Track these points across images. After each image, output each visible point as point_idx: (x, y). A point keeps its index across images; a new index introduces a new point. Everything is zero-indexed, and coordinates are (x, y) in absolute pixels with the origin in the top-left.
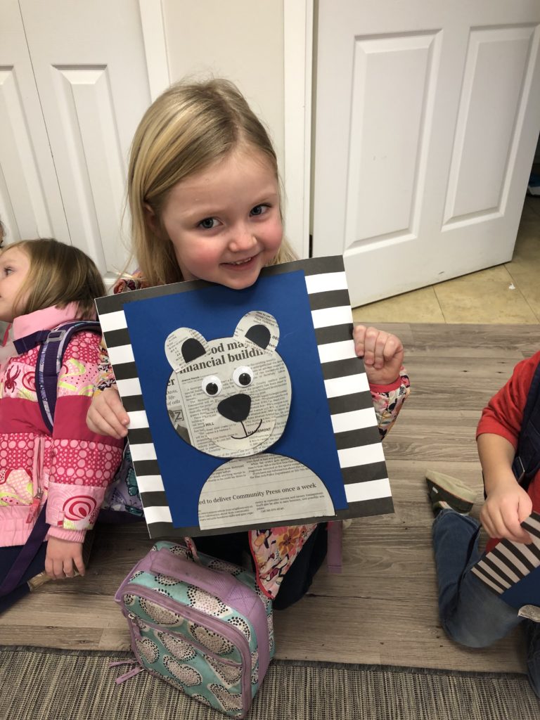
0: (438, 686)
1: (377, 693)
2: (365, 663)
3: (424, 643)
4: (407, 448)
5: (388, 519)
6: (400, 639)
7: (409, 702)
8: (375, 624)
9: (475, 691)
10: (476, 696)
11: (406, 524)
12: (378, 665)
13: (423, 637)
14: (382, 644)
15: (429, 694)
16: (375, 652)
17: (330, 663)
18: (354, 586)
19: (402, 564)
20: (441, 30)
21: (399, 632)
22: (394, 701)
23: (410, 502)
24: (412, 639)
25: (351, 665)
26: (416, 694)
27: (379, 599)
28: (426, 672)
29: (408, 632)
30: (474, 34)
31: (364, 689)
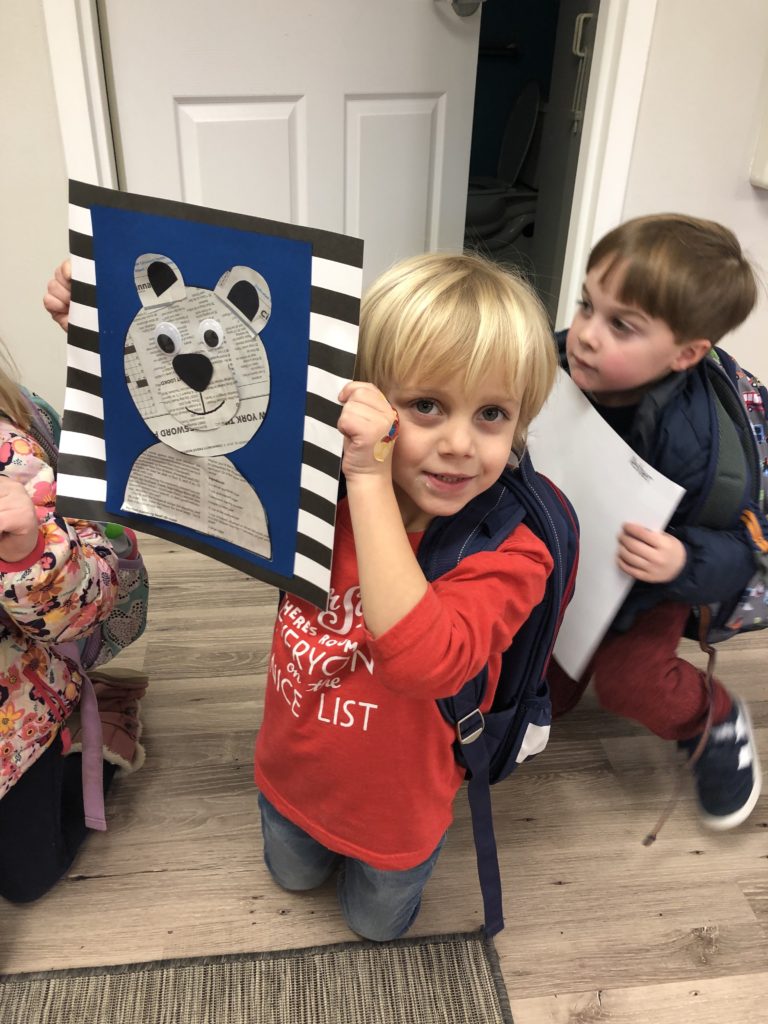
0: (237, 978)
1: (148, 1000)
2: (138, 961)
3: (230, 922)
4: (262, 658)
5: (215, 758)
6: (197, 923)
7: (191, 1006)
8: (166, 907)
9: (289, 976)
10: (288, 983)
11: (240, 763)
12: (157, 962)
13: (231, 915)
14: (170, 932)
15: (223, 991)
16: (157, 946)
17: (86, 969)
18: (147, 857)
19: (222, 818)
20: (301, 96)
21: (198, 913)
22: (170, 1006)
23: (250, 731)
24: (215, 920)
25: (117, 967)
26: (204, 993)
27: (178, 870)
28: (223, 961)
29: (211, 911)
30: (351, 105)
31: (131, 997)
